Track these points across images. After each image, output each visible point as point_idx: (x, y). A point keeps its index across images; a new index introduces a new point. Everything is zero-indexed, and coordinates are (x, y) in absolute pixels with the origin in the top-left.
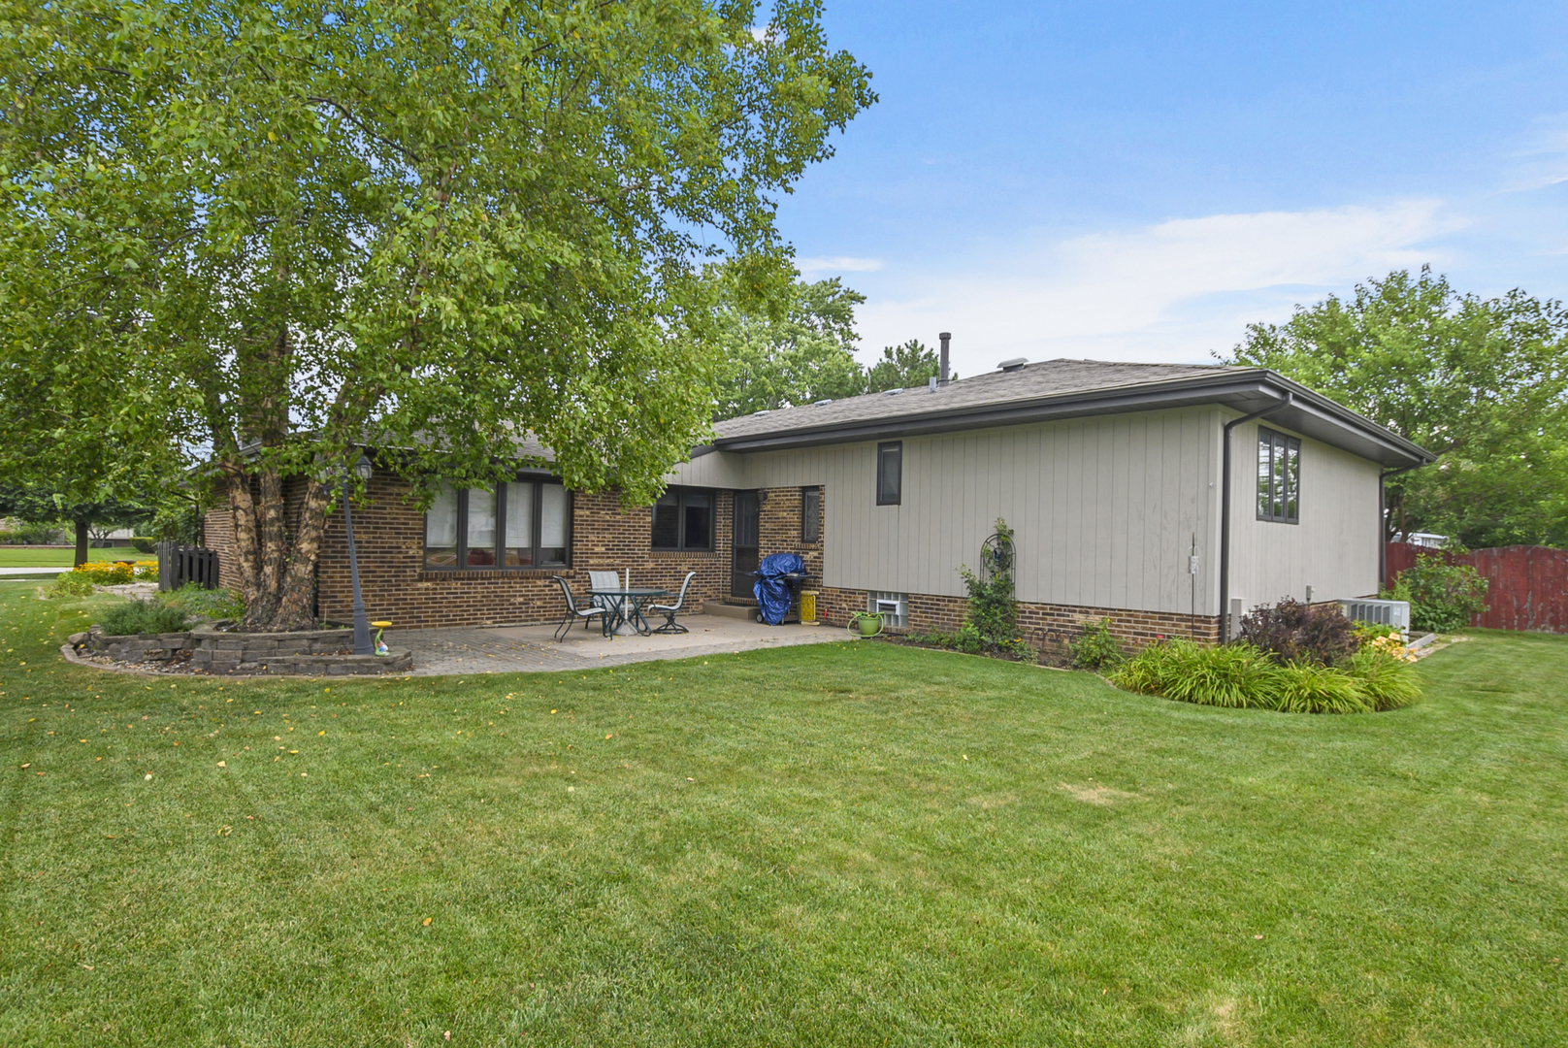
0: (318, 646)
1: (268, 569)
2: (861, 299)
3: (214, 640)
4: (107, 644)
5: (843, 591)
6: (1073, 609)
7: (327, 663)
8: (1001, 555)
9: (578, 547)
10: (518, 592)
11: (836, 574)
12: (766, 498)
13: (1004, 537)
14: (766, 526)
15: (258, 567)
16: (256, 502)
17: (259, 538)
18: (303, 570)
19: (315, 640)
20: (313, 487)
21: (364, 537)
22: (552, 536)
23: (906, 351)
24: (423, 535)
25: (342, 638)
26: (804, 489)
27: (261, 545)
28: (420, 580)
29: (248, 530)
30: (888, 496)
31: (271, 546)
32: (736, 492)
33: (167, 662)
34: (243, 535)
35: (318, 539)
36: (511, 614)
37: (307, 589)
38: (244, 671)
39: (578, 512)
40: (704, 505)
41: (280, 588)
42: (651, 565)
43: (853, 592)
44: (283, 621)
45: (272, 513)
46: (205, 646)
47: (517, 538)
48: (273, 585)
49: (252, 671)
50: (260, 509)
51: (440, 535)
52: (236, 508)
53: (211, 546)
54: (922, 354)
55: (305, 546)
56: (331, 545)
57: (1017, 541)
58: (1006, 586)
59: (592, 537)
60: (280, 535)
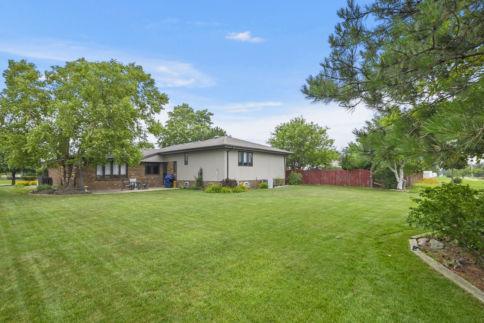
0: (75, 191)
1: (66, 179)
2: (212, 115)
3: (58, 190)
4: (38, 192)
5: (180, 181)
6: (210, 182)
7: (77, 193)
8: (201, 174)
9: (129, 174)
10: (116, 183)
11: (179, 178)
12: (168, 164)
13: (201, 170)
14: (168, 169)
15: (65, 178)
16: (64, 168)
17: (65, 173)
18: (73, 179)
19: (75, 190)
20: (74, 165)
21: (84, 173)
22: (123, 172)
23: (216, 129)
24: (96, 173)
25: (79, 189)
26: (174, 162)
27: (65, 175)
28: (95, 181)
29: (63, 172)
30: (186, 163)
31: (67, 175)
32: (164, 163)
33: (50, 194)
34: (62, 173)
35: (75, 173)
36: (114, 187)
37: (73, 182)
38: (63, 194)
39: (128, 167)
40: (157, 165)
41: (69, 182)
42: (145, 177)
43: (181, 181)
44: (69, 187)
45: (67, 169)
46: (56, 191)
47: (116, 172)
48: (67, 181)
49: (64, 194)
50: (65, 169)
51: (99, 173)
52: (61, 169)
53: (50, 176)
54: (219, 130)
55: (73, 175)
56: (77, 174)
57: (203, 171)
58: (201, 178)
59: (131, 172)
60: (69, 173)
